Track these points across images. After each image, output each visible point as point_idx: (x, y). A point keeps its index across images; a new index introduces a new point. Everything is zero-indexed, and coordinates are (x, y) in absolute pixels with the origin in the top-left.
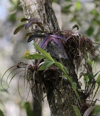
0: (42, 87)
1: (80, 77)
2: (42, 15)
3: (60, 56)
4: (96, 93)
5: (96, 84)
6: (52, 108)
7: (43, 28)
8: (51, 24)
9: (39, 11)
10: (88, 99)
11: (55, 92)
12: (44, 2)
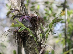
0: (20, 40)
1: (38, 35)
2: (19, 7)
3: (29, 26)
4: (45, 42)
5: (46, 38)
6: (25, 50)
7: (20, 13)
8: (24, 11)
9: (18, 5)
10: (42, 45)
11: (26, 42)
12: (20, 1)
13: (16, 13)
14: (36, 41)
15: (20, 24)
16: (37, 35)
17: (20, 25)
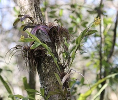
0: (33, 62)
1: (60, 54)
2: (32, 12)
3: (46, 40)
4: (71, 65)
5: (71, 59)
6: (40, 76)
7: (33, 21)
8: (39, 19)
9: (30, 10)
10: (65, 70)
11: (42, 65)
12: (34, 4)
13: (27, 21)
14: (57, 64)
15: (33, 38)
16: (58, 54)
17: (33, 40)
